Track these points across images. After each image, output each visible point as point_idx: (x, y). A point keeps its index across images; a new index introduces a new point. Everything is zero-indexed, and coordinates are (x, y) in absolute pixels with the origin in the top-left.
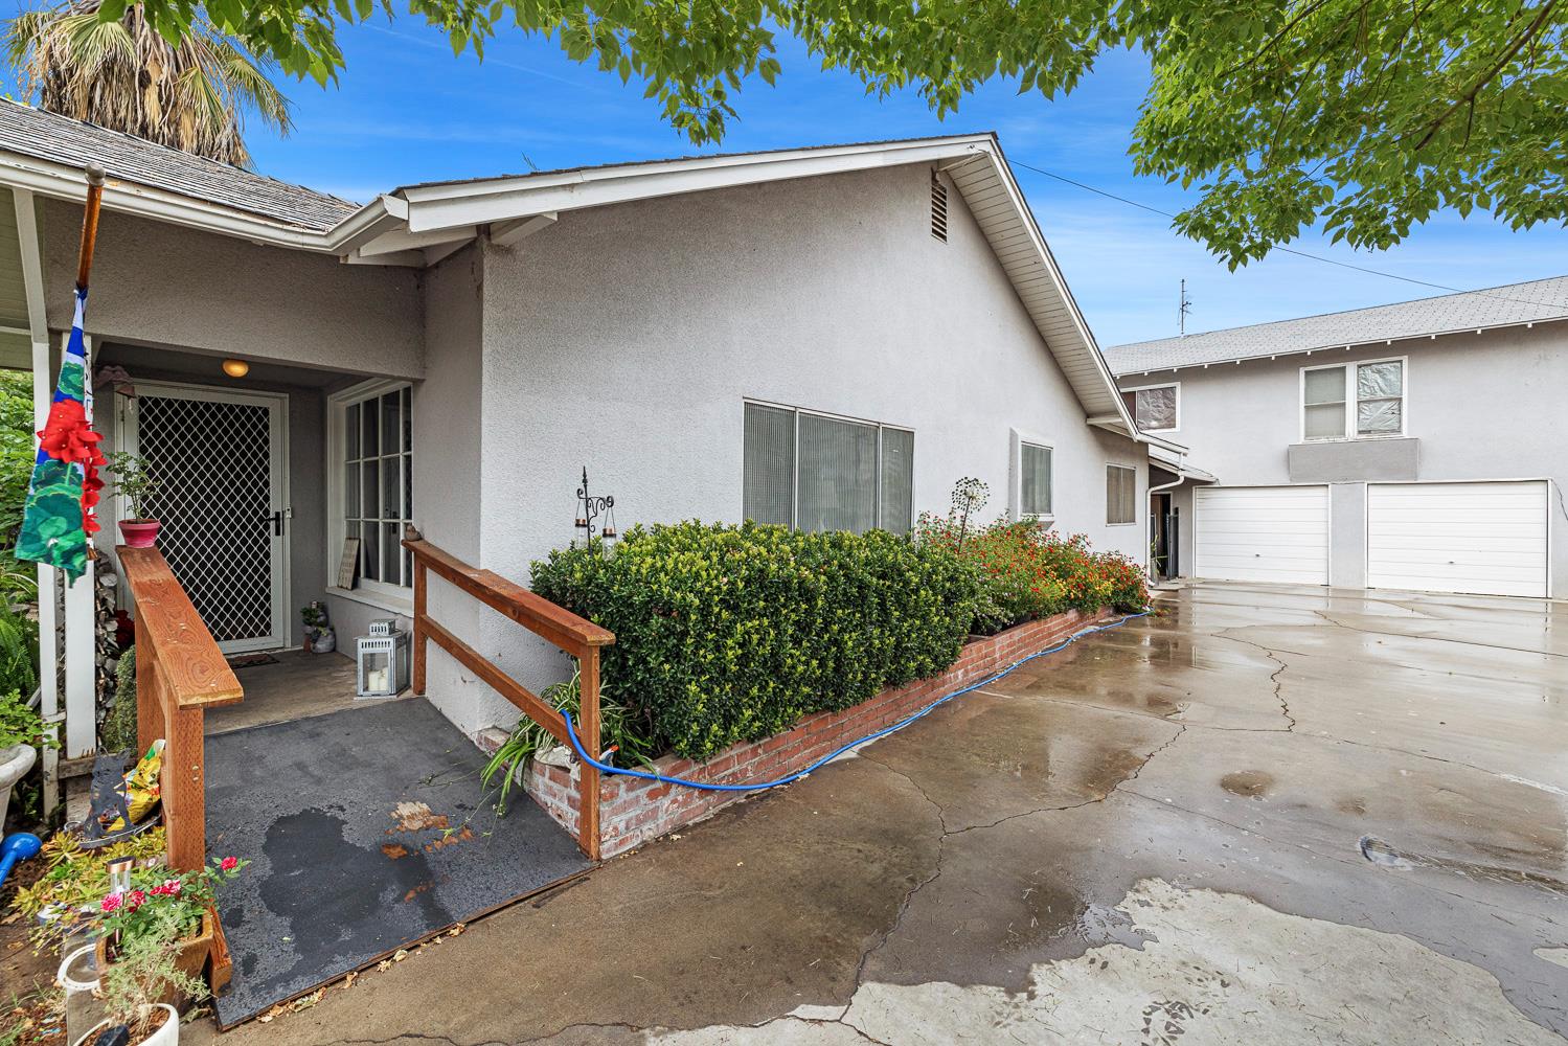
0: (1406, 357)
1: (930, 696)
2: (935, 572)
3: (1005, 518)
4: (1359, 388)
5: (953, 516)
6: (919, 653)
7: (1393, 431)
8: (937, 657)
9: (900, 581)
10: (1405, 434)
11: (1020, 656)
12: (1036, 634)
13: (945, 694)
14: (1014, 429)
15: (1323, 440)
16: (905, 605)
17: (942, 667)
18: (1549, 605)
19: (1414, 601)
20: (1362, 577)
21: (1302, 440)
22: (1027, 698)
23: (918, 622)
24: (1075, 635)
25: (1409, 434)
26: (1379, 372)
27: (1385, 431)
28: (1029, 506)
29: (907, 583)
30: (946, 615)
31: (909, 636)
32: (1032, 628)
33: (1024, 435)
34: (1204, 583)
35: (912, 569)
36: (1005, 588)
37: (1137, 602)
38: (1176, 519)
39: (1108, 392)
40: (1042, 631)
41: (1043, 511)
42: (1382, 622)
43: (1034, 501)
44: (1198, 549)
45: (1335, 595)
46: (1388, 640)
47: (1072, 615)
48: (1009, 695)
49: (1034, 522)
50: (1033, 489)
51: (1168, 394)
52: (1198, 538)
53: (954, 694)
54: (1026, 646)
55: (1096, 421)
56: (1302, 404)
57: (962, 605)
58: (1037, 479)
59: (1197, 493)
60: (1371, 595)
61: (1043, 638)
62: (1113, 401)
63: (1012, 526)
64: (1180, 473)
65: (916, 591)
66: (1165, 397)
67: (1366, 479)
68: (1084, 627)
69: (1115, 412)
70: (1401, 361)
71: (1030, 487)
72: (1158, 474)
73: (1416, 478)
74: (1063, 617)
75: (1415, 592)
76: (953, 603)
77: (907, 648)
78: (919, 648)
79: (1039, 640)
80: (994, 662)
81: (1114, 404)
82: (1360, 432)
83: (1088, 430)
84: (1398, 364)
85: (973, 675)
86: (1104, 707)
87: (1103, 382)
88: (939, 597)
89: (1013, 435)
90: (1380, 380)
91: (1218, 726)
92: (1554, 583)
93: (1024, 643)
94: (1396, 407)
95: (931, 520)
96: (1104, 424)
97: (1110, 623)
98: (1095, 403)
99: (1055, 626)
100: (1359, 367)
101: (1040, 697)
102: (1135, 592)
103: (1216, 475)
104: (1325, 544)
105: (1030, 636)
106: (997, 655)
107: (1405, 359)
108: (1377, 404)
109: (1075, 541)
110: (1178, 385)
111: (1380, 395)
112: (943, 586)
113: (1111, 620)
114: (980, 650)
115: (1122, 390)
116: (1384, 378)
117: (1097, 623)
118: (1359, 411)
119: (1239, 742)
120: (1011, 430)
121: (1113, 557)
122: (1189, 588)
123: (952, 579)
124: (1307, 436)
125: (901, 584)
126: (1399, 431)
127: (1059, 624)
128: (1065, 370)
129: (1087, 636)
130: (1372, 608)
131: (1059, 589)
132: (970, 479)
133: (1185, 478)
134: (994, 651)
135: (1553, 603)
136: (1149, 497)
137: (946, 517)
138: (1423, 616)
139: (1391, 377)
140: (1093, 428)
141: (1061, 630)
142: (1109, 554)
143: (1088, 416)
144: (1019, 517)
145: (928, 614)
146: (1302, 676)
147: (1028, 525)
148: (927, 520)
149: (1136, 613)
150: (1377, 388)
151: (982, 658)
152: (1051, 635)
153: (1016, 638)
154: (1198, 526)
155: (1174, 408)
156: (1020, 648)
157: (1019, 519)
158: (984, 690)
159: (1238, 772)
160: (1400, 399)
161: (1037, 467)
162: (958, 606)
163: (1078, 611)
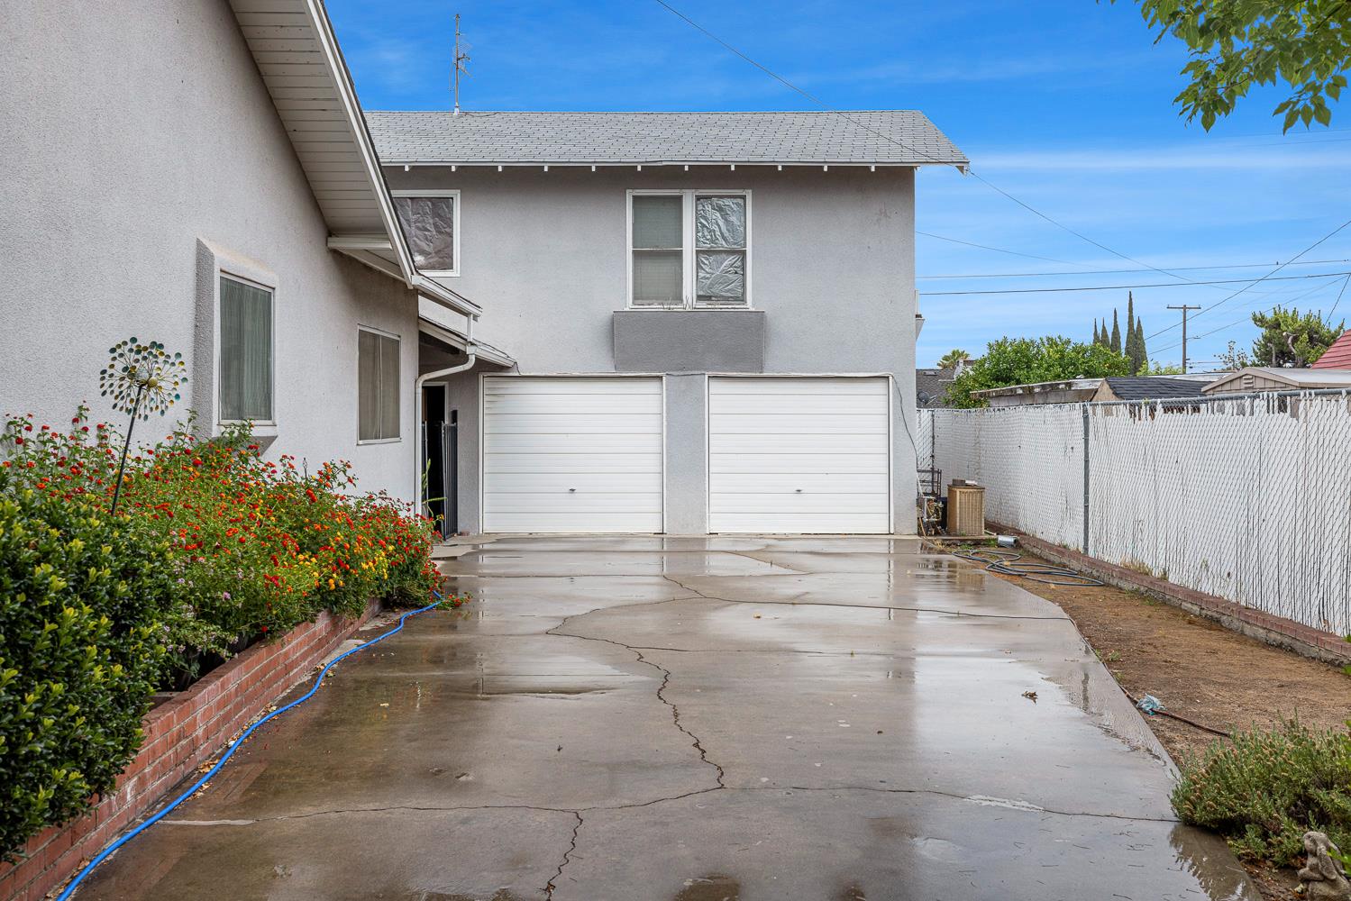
0: (750, 191)
1: (66, 859)
2: (95, 561)
3: (189, 431)
4: (697, 232)
5: (80, 426)
6: (54, 763)
7: (736, 299)
8: (91, 762)
9: (17, 591)
10: (750, 305)
11: (239, 725)
12: (264, 671)
13: (99, 844)
14: (205, 241)
15: (656, 307)
16: (25, 649)
17: (101, 783)
18: (892, 543)
19: (766, 549)
20: (702, 518)
21: (629, 305)
22: (283, 817)
23: (58, 688)
24: (327, 661)
25: (753, 306)
26: (720, 209)
27: (727, 299)
28: (234, 407)
29: (35, 592)
30: (113, 661)
31: (34, 725)
32: (260, 658)
33: (226, 258)
34: (499, 541)
35: (45, 557)
36: (216, 583)
37: (420, 586)
38: (454, 431)
39: (372, 190)
40: (273, 663)
41: (257, 416)
42: (746, 584)
43: (240, 394)
44: (487, 483)
45: (672, 549)
46: (768, 613)
47: (322, 623)
48: (242, 816)
49: (242, 436)
50: (240, 370)
51: (441, 210)
52: (487, 464)
53: (116, 840)
54: (249, 699)
55: (347, 244)
56: (630, 248)
57: (147, 631)
58: (247, 348)
59: (485, 385)
60: (713, 545)
61: (276, 678)
62: (378, 208)
63: (201, 446)
64: (469, 350)
65: (54, 612)
66: (436, 214)
67: (707, 370)
68: (338, 644)
69: (380, 231)
70: (744, 198)
71: (235, 364)
72: (435, 350)
73: (761, 369)
74: (307, 627)
75: (761, 536)
76: (127, 628)
77: (31, 756)
78: (55, 751)
79: (269, 684)
80: (194, 745)
81: (381, 216)
82: (700, 298)
83: (329, 258)
84: (740, 201)
85: (154, 786)
86: (434, 804)
87: (365, 171)
88: (105, 620)
89: (203, 257)
90: (721, 222)
91: (627, 802)
92: (895, 514)
93: (246, 696)
94: (739, 263)
95: (32, 435)
96: (357, 251)
97: (378, 631)
98: (346, 209)
99: (295, 649)
100: (698, 198)
101: (307, 810)
102: (417, 567)
103: (514, 356)
104: (659, 470)
105: (255, 678)
106: (200, 732)
107: (749, 194)
108: (719, 257)
109: (327, 476)
110: (456, 195)
111: (723, 245)
112: (111, 593)
113: (380, 623)
114: (169, 726)
115: (395, 193)
116: (726, 220)
117: (358, 634)
118: (698, 266)
119: (667, 824)
120: (199, 243)
121: (378, 502)
122: (477, 552)
123: (128, 573)
124: (635, 298)
125: (21, 597)
126: (742, 299)
127: (300, 645)
128: (293, 136)
129: (347, 661)
130: (718, 565)
131: (305, 573)
132: (144, 341)
133: (477, 359)
134: (193, 725)
135: (895, 540)
136: (420, 391)
137: (66, 429)
138: (782, 571)
139: (733, 219)
140: (336, 253)
141: (304, 657)
142: (371, 498)
143: (331, 231)
144: (215, 427)
145: (78, 664)
146: (695, 688)
147: (231, 444)
148: (25, 435)
149: (417, 607)
150: (718, 233)
151: (172, 744)
152: (288, 668)
153: (232, 687)
154: (487, 444)
155: (451, 235)
156: (238, 707)
157: (216, 432)
158: (185, 816)
159: (688, 883)
160: (744, 253)
161: (248, 325)
162: (139, 634)
163: (331, 612)
